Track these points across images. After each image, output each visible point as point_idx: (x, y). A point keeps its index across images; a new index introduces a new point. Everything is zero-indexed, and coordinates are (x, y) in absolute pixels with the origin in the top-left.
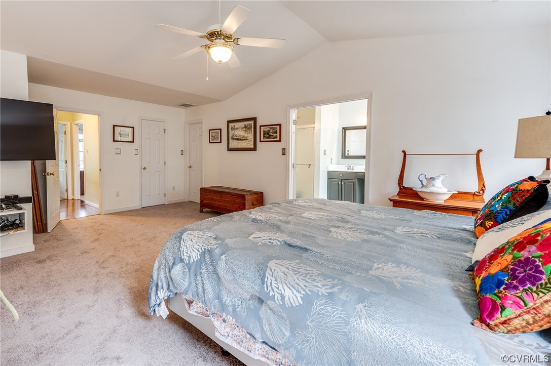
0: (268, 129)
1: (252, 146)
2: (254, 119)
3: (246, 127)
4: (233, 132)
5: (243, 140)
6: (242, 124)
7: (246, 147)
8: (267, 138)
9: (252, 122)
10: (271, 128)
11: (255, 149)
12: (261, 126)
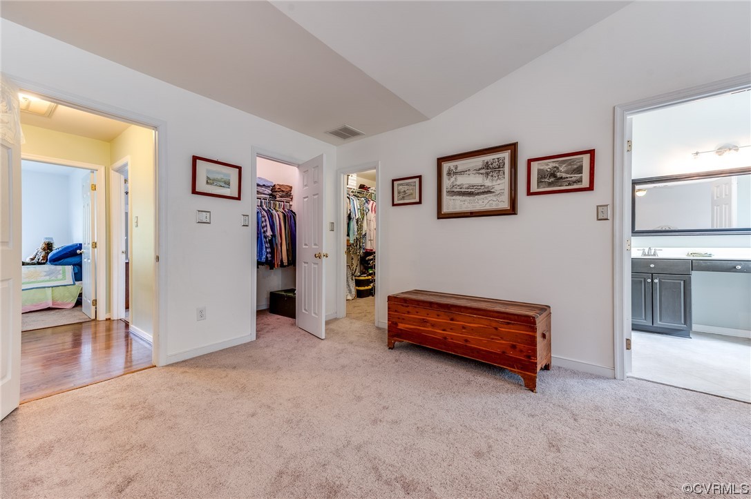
0: (551, 165)
1: (506, 205)
2: (513, 148)
3: (487, 166)
4: (453, 179)
5: (478, 194)
6: (478, 161)
7: (488, 207)
8: (550, 184)
9: (506, 155)
10: (563, 162)
11: (513, 210)
12: (530, 161)
